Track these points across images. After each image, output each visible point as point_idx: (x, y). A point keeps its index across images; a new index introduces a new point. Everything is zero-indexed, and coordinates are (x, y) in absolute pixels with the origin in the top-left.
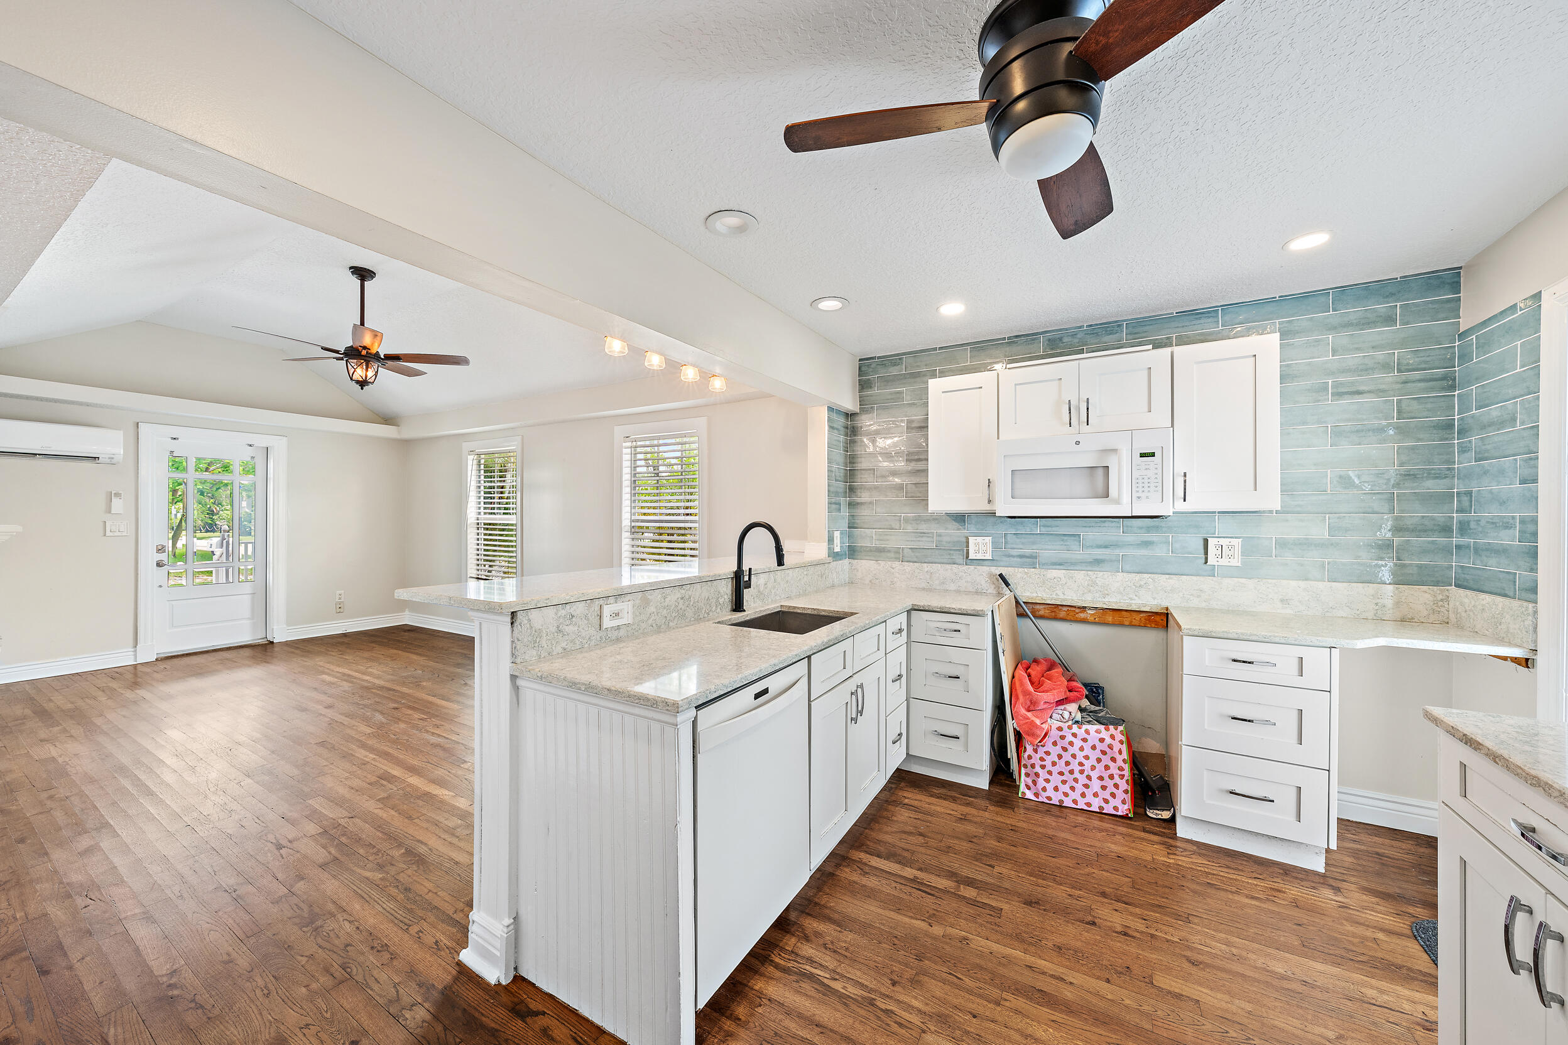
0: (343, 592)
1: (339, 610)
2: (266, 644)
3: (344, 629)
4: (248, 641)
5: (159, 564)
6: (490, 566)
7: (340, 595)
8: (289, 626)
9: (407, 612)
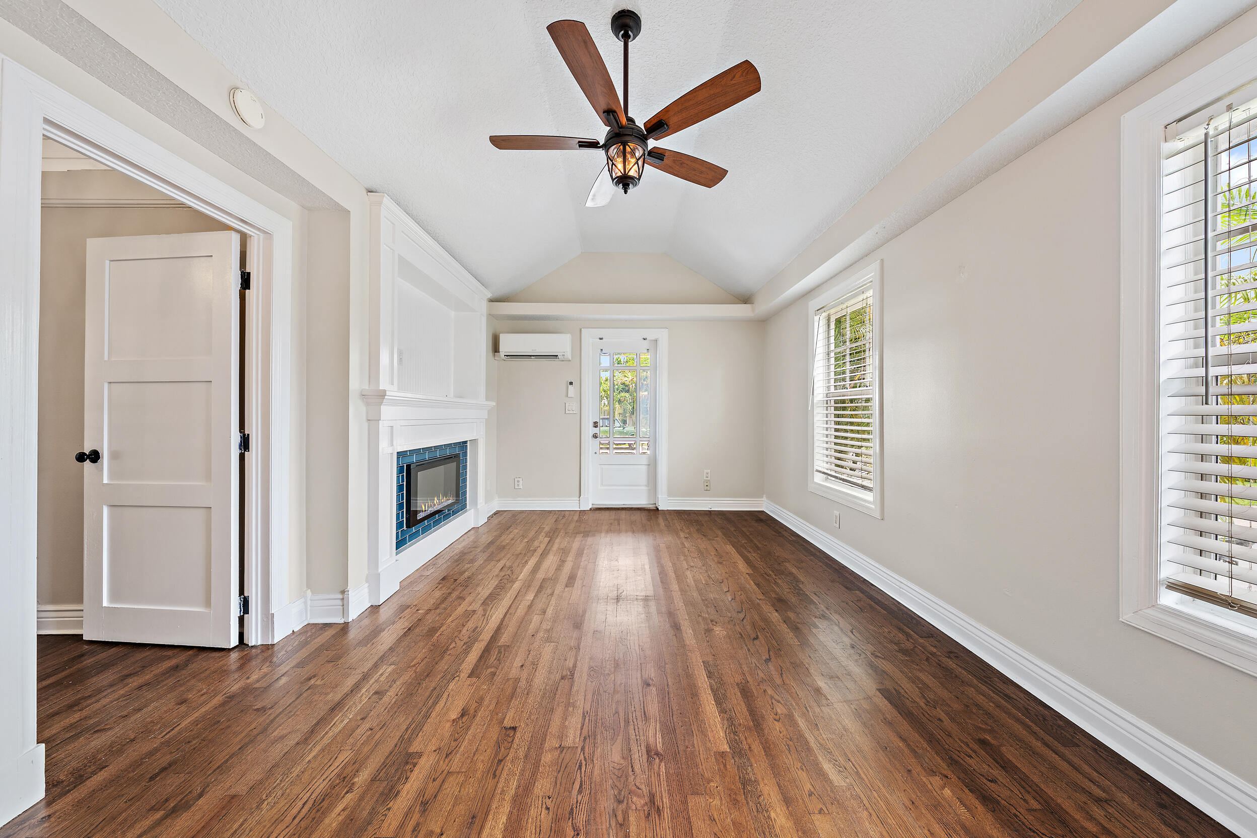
0: (709, 471)
1: (706, 488)
2: (654, 509)
3: (710, 507)
4: (643, 504)
5: (595, 436)
6: (857, 455)
7: (707, 473)
8: (670, 497)
9: (764, 499)
